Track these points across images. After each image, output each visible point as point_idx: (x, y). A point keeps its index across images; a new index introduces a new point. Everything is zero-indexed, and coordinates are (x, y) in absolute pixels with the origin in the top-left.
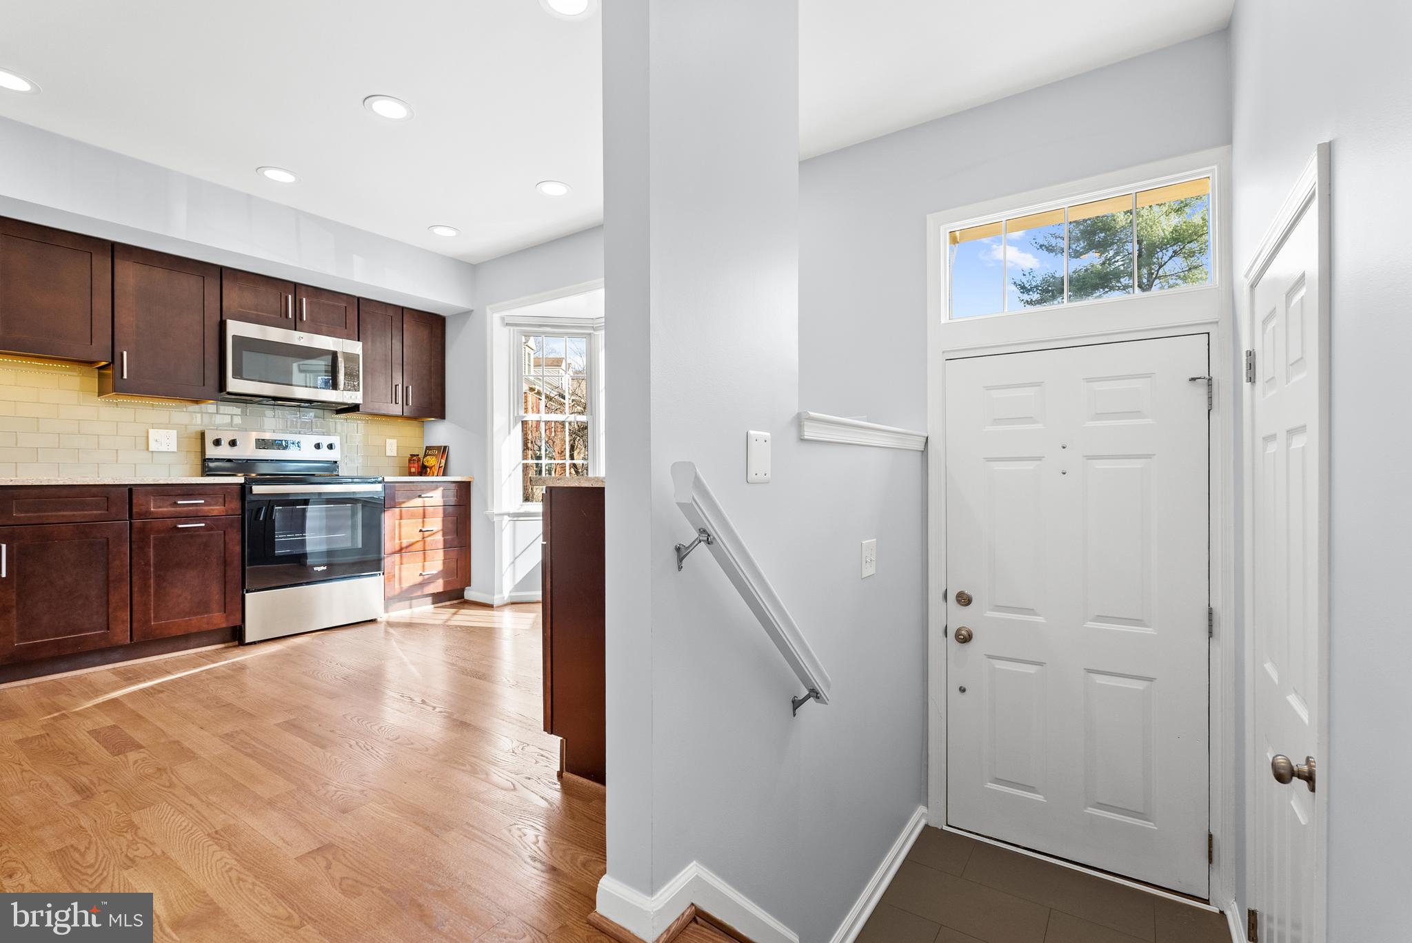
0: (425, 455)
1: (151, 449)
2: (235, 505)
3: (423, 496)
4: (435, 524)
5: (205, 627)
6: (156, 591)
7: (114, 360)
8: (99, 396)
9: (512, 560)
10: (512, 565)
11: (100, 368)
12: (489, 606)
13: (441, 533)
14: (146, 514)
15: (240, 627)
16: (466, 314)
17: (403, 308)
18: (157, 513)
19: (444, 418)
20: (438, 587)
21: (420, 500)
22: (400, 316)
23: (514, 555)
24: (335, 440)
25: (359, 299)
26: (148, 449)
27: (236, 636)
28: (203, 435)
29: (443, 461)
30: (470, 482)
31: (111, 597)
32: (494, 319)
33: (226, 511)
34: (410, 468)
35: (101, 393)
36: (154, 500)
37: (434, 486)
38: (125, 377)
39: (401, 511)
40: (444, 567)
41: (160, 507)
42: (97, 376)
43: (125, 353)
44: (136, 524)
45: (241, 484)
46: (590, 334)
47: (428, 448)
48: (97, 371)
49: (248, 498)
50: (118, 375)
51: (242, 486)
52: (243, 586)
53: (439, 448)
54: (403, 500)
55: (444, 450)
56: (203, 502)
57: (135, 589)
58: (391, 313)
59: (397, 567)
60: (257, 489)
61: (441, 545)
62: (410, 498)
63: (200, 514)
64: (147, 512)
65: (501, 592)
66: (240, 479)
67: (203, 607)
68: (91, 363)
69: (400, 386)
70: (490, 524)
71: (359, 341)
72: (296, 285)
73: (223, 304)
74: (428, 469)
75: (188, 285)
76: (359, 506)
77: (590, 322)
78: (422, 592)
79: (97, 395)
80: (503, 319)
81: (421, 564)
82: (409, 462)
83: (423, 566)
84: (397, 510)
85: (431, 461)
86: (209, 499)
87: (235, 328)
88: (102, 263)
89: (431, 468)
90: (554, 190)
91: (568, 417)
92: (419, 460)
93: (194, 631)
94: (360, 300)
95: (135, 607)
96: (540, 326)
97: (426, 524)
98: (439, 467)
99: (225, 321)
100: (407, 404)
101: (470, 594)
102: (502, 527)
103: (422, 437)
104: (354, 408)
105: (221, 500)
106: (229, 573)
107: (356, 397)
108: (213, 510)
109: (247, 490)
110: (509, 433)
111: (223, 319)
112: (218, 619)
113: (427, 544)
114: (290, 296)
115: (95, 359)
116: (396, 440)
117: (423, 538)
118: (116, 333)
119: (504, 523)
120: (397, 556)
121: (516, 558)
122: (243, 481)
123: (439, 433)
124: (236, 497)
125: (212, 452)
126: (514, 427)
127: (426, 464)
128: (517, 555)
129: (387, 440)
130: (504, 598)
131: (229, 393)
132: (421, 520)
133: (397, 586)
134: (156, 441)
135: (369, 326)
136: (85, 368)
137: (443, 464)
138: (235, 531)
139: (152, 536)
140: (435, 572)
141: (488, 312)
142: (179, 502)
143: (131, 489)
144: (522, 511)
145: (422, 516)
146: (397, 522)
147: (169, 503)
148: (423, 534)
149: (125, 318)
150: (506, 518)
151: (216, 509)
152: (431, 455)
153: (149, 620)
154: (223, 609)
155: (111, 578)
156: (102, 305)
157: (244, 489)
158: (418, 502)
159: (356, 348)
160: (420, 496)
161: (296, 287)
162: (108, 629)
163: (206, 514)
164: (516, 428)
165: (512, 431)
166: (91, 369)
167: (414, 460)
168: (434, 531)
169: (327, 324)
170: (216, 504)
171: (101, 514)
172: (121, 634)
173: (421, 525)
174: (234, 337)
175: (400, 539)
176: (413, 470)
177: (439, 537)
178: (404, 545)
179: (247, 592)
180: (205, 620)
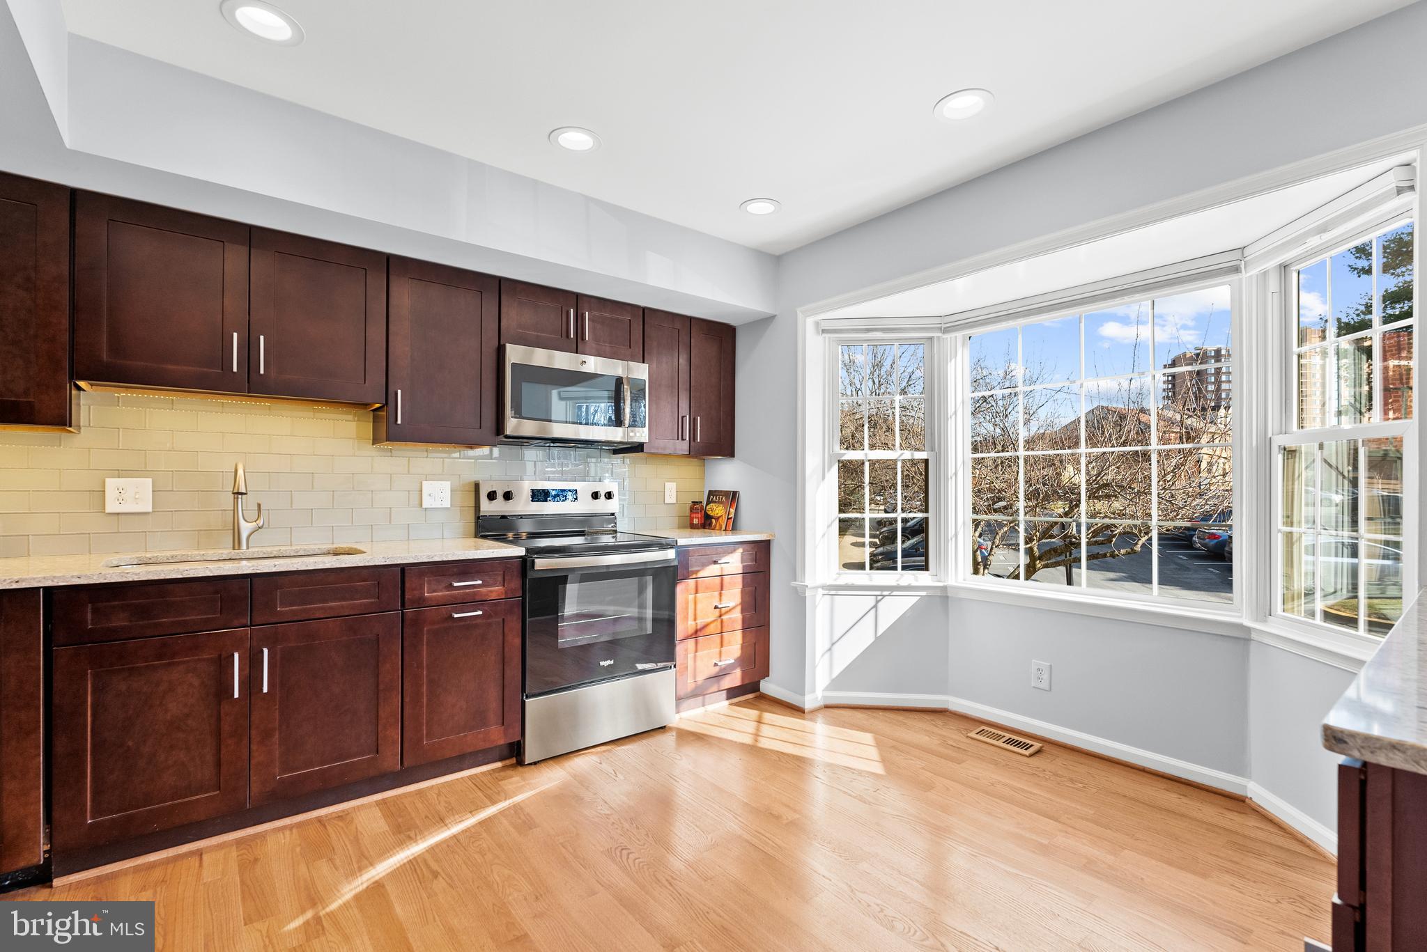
0: (709, 502)
1: (424, 506)
2: (516, 584)
3: (719, 562)
4: (733, 598)
5: (482, 745)
6: (429, 700)
7: (388, 400)
8: (373, 444)
9: (827, 646)
10: (829, 653)
11: (373, 410)
12: (797, 710)
13: (739, 609)
14: (421, 601)
15: (519, 742)
16: (763, 323)
17: (691, 319)
18: (430, 599)
19: (734, 456)
20: (735, 679)
21: (716, 566)
22: (689, 326)
23: (831, 638)
24: (613, 487)
25: (644, 309)
26: (421, 505)
27: (514, 754)
28: (477, 486)
29: (732, 511)
30: (769, 540)
31: (381, 713)
32: (808, 324)
33: (506, 592)
34: (692, 519)
35: (376, 441)
36: (429, 583)
37: (730, 547)
38: (399, 422)
39: (697, 582)
40: (742, 652)
41: (434, 591)
42: (371, 419)
43: (399, 392)
44: (409, 614)
45: (521, 557)
46: (931, 339)
47: (711, 493)
48: (372, 413)
49: (530, 575)
50: (392, 420)
51: (523, 559)
52: (523, 690)
53: (726, 494)
54: (699, 568)
55: (733, 497)
56: (480, 582)
57: (407, 700)
58: (678, 325)
59: (691, 656)
60: (541, 563)
61: (739, 625)
62: (704, 565)
63: (478, 598)
64: (420, 599)
65: (813, 691)
66: (521, 551)
67: (479, 719)
68: (365, 406)
69: (688, 416)
70: (799, 600)
71: (643, 362)
72: (578, 296)
73: (502, 324)
74: (714, 520)
75: (465, 302)
76: (649, 579)
77: (938, 320)
78: (719, 686)
79: (371, 441)
80: (817, 324)
81: (717, 650)
82: (691, 511)
83: (720, 653)
84: (691, 582)
85: (717, 510)
86: (487, 578)
87: (515, 354)
88: (376, 282)
89: (717, 519)
90: (965, 105)
91: (898, 454)
92: (702, 509)
93: (469, 750)
94: (646, 311)
95: (406, 723)
96: (868, 330)
97: (724, 597)
98: (728, 519)
99: (504, 346)
100: (694, 441)
101: (767, 687)
102: (815, 604)
103: (703, 478)
104: (637, 448)
105: (500, 579)
106: (508, 673)
107: (641, 435)
108: (491, 592)
109: (528, 564)
110: (824, 478)
111: (502, 343)
112: (498, 736)
113: (725, 624)
114: (572, 310)
115: (369, 401)
116: (675, 484)
117: (720, 616)
118: (390, 369)
119: (819, 597)
120: (691, 642)
121: (833, 644)
122: (523, 553)
123: (725, 475)
124: (515, 573)
125: (487, 507)
126: (829, 470)
127: (710, 513)
128: (835, 639)
129: (666, 484)
130: (817, 698)
131: (507, 437)
132: (717, 594)
133: (690, 680)
134: (430, 495)
135: (655, 344)
136: (361, 411)
137: (732, 515)
138: (515, 618)
139: (425, 629)
140: (732, 661)
141: (800, 315)
142: (456, 584)
143: (403, 569)
144: (841, 582)
145: (719, 587)
146: (691, 597)
147: (443, 585)
148: (720, 611)
149: (400, 348)
150: (821, 591)
151: (495, 591)
152: (715, 502)
153: (420, 740)
154: (501, 721)
155: (381, 687)
156: (376, 333)
157: (524, 564)
158: (713, 570)
159: (641, 371)
160: (715, 562)
161: (577, 299)
162: (377, 753)
163: (484, 599)
164: (832, 469)
165: (827, 475)
166: (365, 411)
167: (697, 509)
168: (730, 608)
169: (610, 343)
170: (494, 584)
171: (372, 602)
172: (391, 760)
173: (718, 599)
174: (513, 365)
175: (695, 620)
176: (696, 521)
177: (737, 615)
178: (699, 627)
179: (527, 698)
180: (481, 736)
